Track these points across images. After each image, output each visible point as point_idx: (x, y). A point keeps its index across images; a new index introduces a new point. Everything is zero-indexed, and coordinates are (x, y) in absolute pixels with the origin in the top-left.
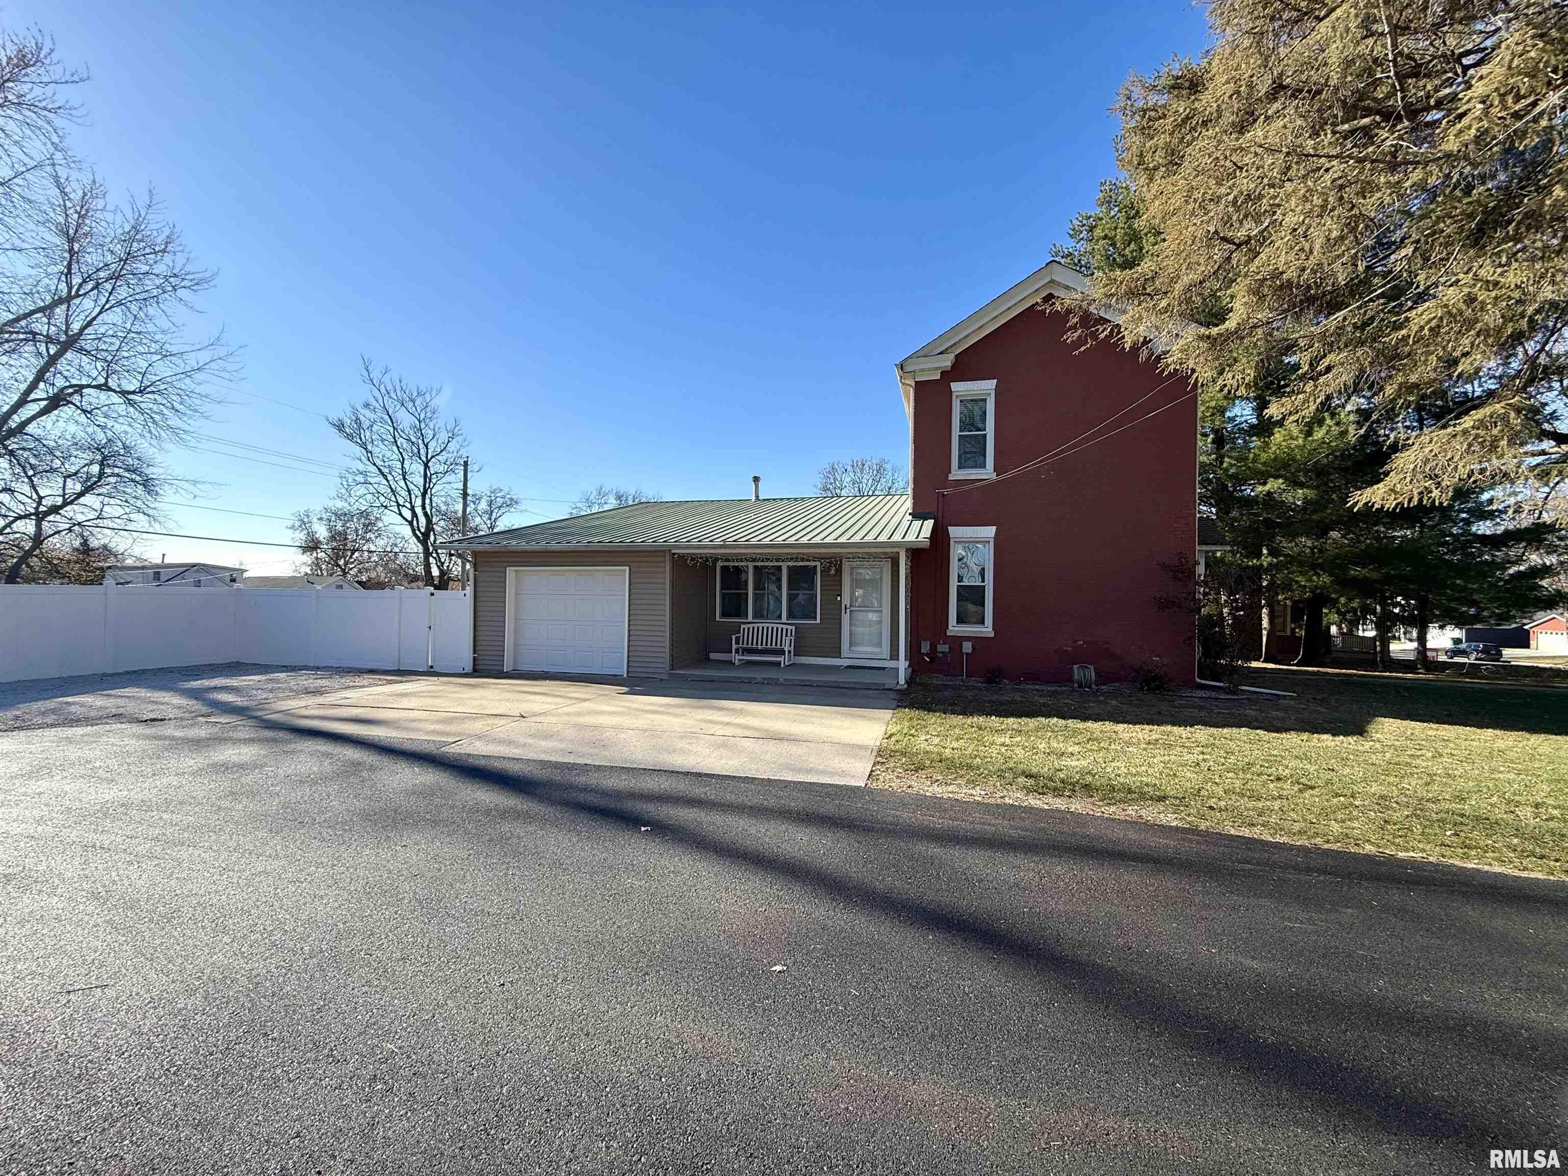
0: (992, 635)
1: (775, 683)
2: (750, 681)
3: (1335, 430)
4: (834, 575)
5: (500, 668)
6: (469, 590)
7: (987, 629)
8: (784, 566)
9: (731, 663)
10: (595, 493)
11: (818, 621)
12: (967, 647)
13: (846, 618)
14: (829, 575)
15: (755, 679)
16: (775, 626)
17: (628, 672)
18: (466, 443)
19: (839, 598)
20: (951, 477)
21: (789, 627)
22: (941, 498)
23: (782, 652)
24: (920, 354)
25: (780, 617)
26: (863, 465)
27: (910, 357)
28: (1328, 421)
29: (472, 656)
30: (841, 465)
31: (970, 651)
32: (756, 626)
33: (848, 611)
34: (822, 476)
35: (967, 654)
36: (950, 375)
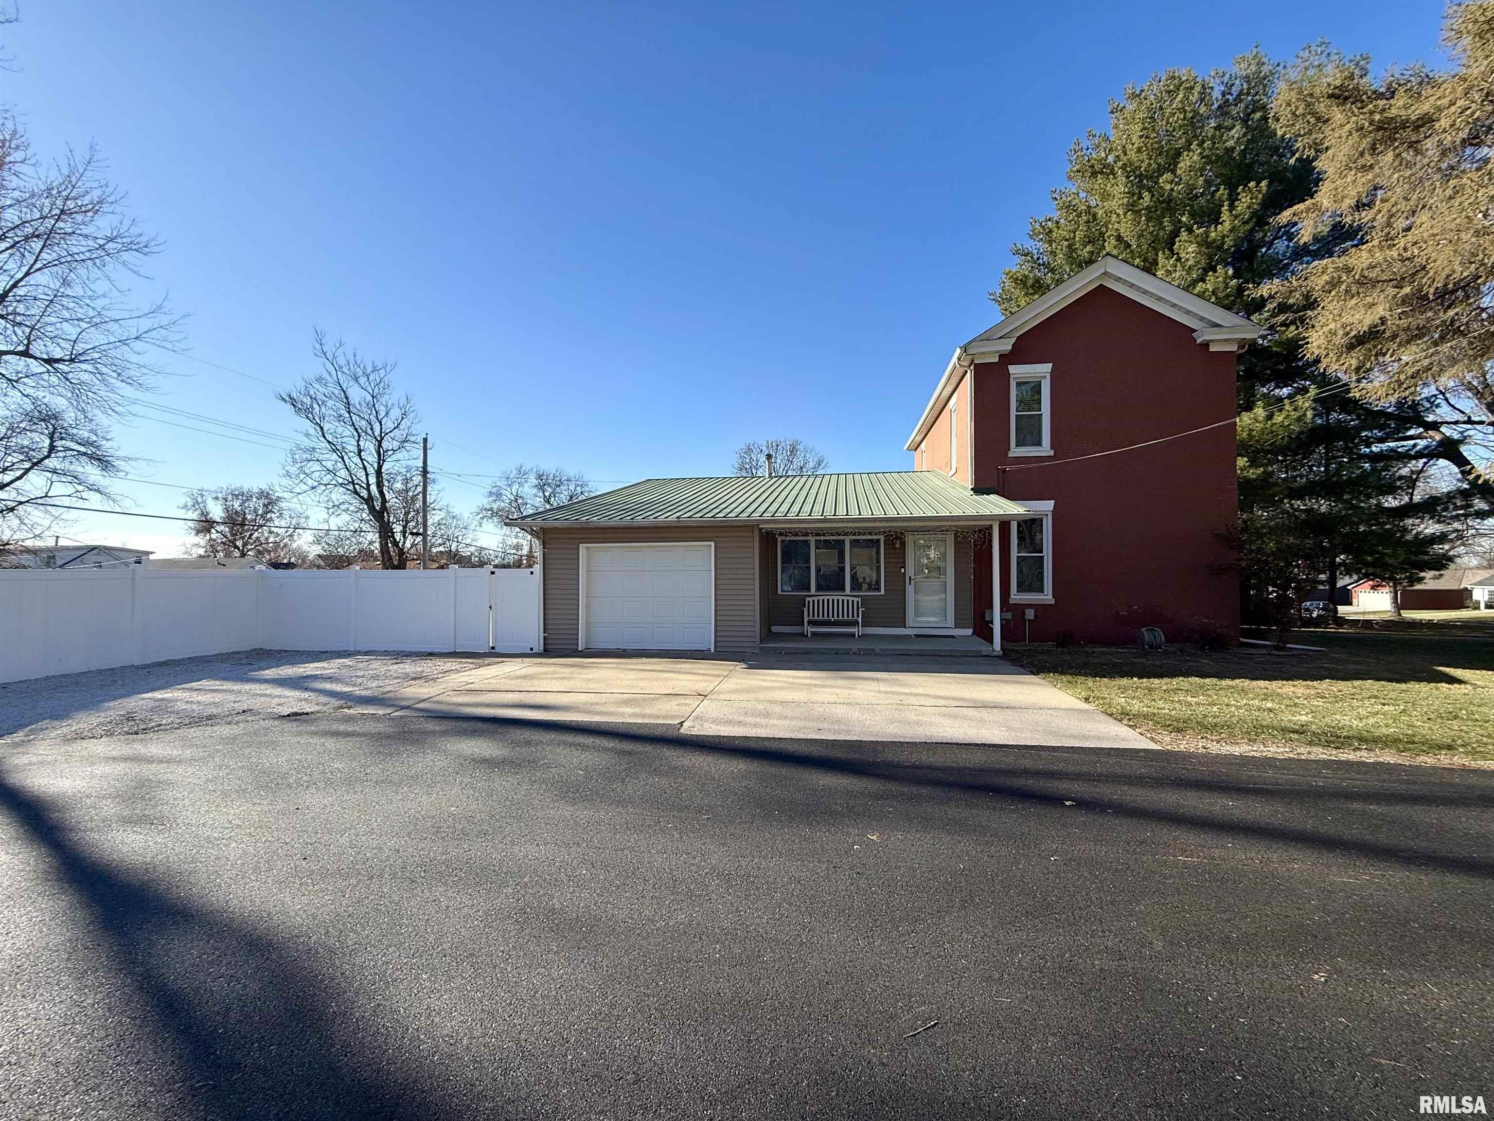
0: (1053, 602)
1: (871, 653)
2: (846, 652)
3: (1295, 415)
4: (899, 549)
5: (575, 647)
6: (538, 568)
7: (1047, 596)
8: (847, 540)
9: (802, 635)
10: (515, 472)
11: (882, 592)
12: (1030, 614)
13: (910, 589)
14: (895, 548)
15: (850, 649)
16: (841, 598)
17: (715, 647)
18: (417, 421)
19: (903, 570)
20: (1010, 455)
21: (856, 599)
22: (1001, 474)
23: (854, 623)
24: (984, 337)
25: (843, 589)
26: (778, 446)
27: (974, 340)
28: (1287, 407)
29: (542, 635)
30: (756, 446)
31: (1032, 618)
32: (821, 598)
33: (912, 582)
34: (738, 456)
35: (1030, 621)
36: (1007, 359)
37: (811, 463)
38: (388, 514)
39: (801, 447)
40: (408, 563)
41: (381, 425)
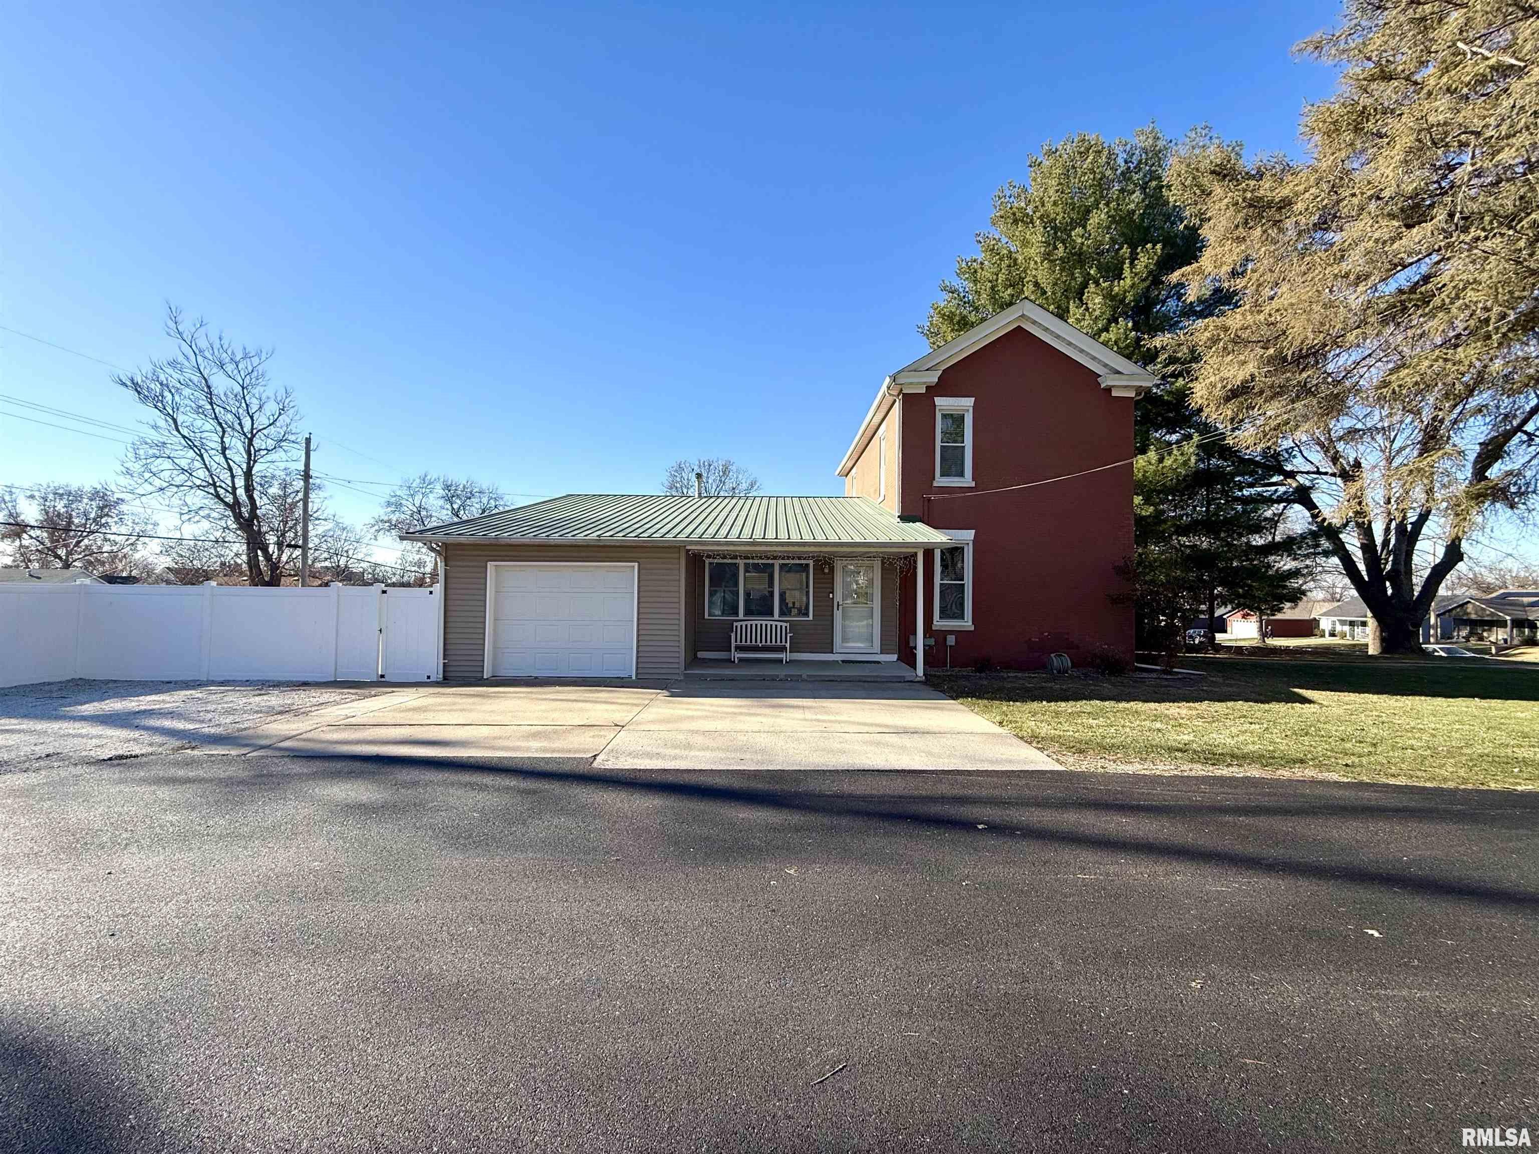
0: (972, 628)
1: (798, 679)
2: (773, 679)
3: (1181, 459)
4: (828, 574)
5: (479, 675)
7: (967, 623)
8: (777, 563)
9: (730, 661)
10: (418, 481)
11: (811, 618)
12: (951, 640)
13: (838, 614)
14: (824, 574)
15: (777, 676)
16: (769, 623)
17: (637, 674)
18: (297, 417)
19: (831, 596)
20: (935, 484)
21: (784, 624)
22: (926, 504)
23: (782, 649)
24: (912, 368)
25: (772, 614)
26: (710, 465)
27: (902, 370)
28: (1175, 452)
29: (441, 661)
30: (688, 465)
31: (953, 644)
32: (749, 623)
33: (840, 607)
34: (669, 474)
35: (951, 646)
36: (933, 391)
37: (744, 485)
38: (259, 522)
39: (734, 468)
40: (283, 579)
41: (252, 420)
